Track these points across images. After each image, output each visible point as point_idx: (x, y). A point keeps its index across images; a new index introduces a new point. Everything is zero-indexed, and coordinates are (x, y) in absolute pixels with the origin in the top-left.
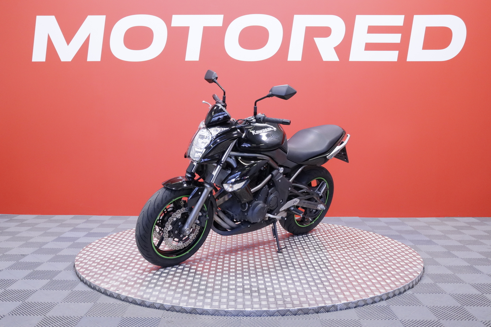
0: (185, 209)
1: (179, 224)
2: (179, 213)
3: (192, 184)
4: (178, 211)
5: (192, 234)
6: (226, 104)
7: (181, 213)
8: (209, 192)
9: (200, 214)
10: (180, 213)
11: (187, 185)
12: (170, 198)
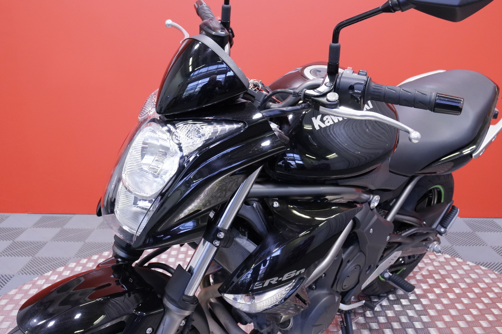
6: (232, 32)
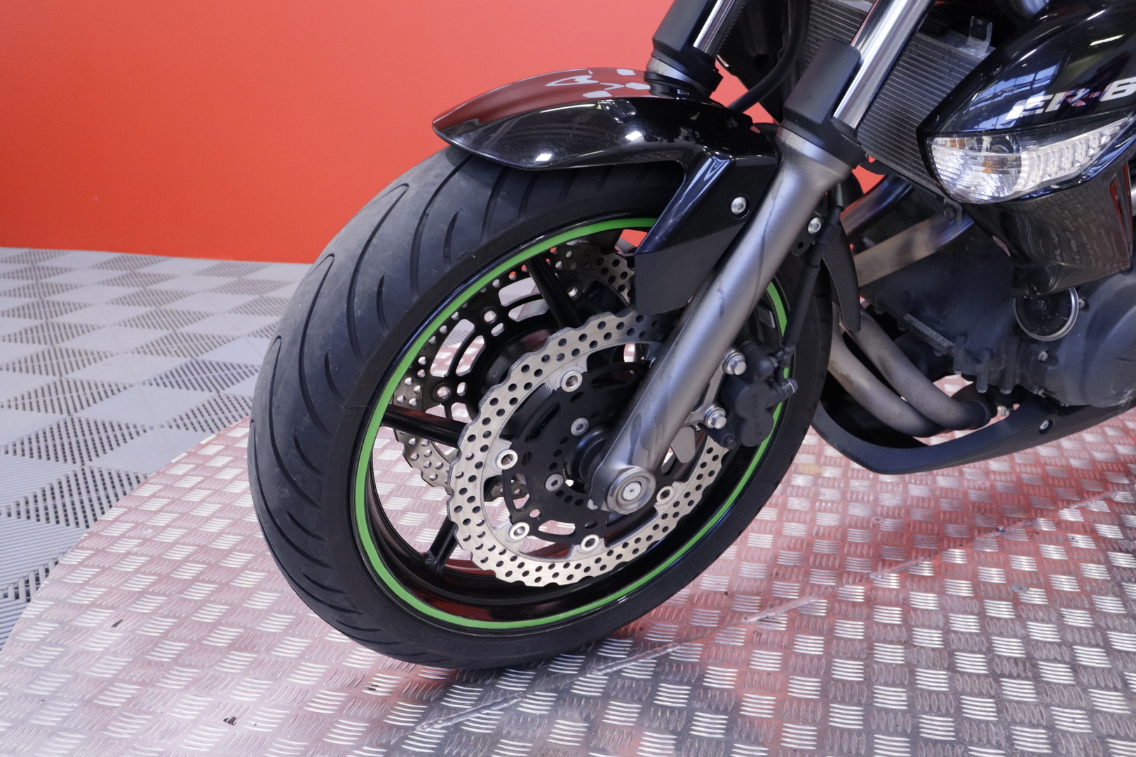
0: (620, 326)
1: (574, 430)
2: (567, 350)
3: (684, 132)
4: (563, 342)
5: (676, 484)
7: (585, 350)
8: (810, 202)
9: (738, 366)
10: (576, 352)
11: (648, 138)
12: (485, 241)
